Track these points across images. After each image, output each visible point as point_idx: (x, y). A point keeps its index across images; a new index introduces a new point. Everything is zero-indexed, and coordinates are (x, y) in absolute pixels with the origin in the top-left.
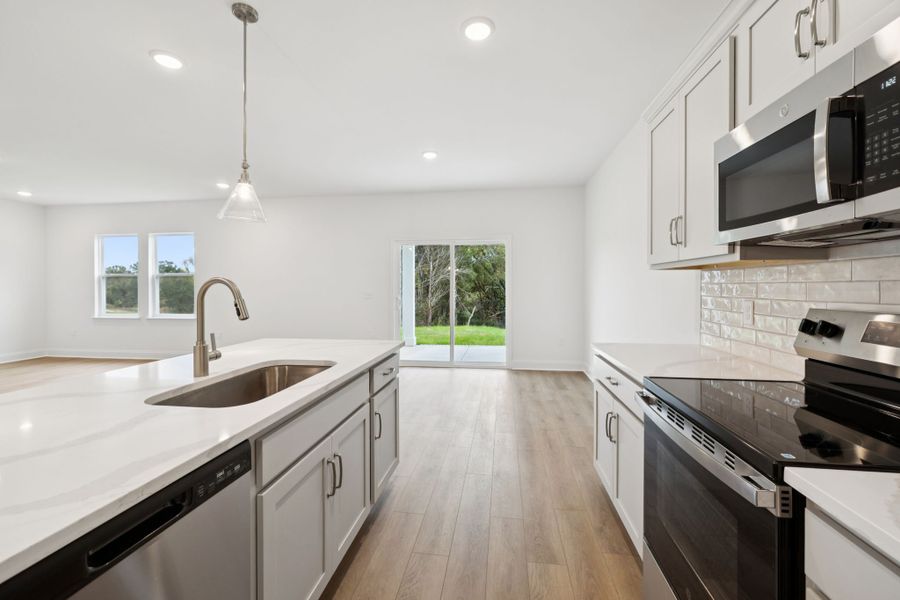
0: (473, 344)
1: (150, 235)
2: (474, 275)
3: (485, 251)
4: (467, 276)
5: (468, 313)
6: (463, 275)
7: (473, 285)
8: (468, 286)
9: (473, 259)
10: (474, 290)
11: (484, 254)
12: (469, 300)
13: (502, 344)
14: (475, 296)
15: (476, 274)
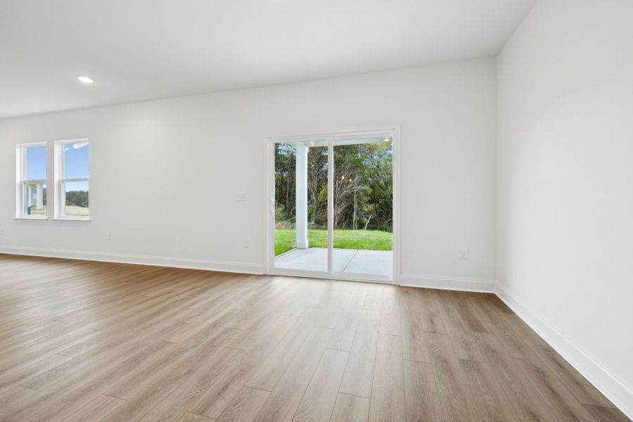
0: (362, 248)
1: (55, 142)
2: (370, 191)
3: (379, 173)
4: (365, 191)
5: (366, 220)
6: (362, 190)
7: (369, 198)
8: (366, 199)
9: (370, 179)
10: (370, 202)
11: (378, 175)
12: (366, 209)
13: (390, 249)
14: (371, 207)
15: (372, 190)
